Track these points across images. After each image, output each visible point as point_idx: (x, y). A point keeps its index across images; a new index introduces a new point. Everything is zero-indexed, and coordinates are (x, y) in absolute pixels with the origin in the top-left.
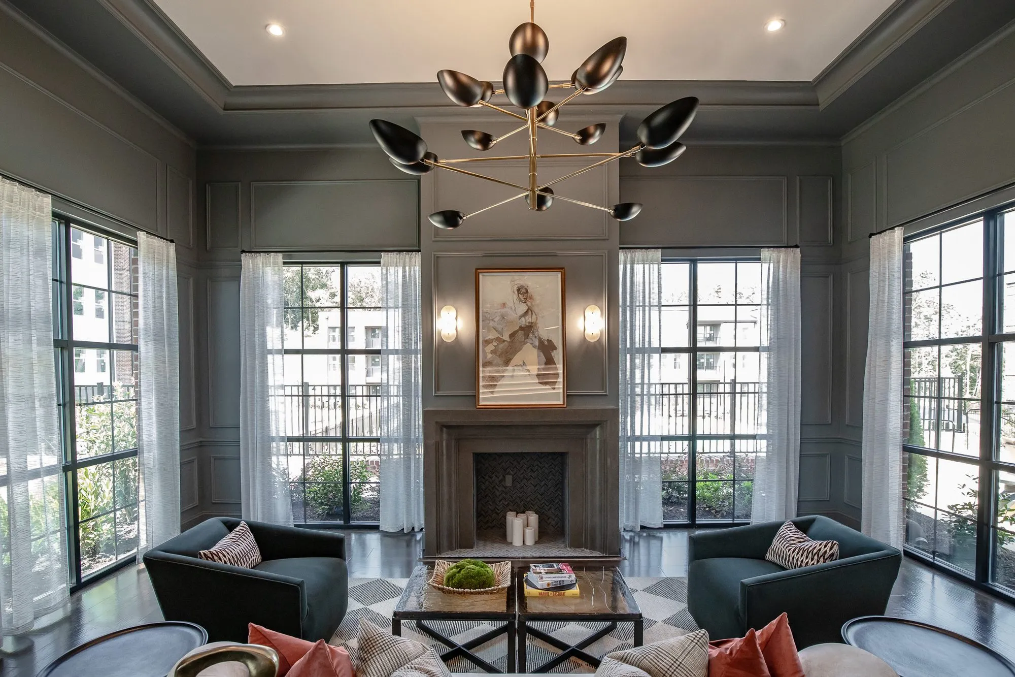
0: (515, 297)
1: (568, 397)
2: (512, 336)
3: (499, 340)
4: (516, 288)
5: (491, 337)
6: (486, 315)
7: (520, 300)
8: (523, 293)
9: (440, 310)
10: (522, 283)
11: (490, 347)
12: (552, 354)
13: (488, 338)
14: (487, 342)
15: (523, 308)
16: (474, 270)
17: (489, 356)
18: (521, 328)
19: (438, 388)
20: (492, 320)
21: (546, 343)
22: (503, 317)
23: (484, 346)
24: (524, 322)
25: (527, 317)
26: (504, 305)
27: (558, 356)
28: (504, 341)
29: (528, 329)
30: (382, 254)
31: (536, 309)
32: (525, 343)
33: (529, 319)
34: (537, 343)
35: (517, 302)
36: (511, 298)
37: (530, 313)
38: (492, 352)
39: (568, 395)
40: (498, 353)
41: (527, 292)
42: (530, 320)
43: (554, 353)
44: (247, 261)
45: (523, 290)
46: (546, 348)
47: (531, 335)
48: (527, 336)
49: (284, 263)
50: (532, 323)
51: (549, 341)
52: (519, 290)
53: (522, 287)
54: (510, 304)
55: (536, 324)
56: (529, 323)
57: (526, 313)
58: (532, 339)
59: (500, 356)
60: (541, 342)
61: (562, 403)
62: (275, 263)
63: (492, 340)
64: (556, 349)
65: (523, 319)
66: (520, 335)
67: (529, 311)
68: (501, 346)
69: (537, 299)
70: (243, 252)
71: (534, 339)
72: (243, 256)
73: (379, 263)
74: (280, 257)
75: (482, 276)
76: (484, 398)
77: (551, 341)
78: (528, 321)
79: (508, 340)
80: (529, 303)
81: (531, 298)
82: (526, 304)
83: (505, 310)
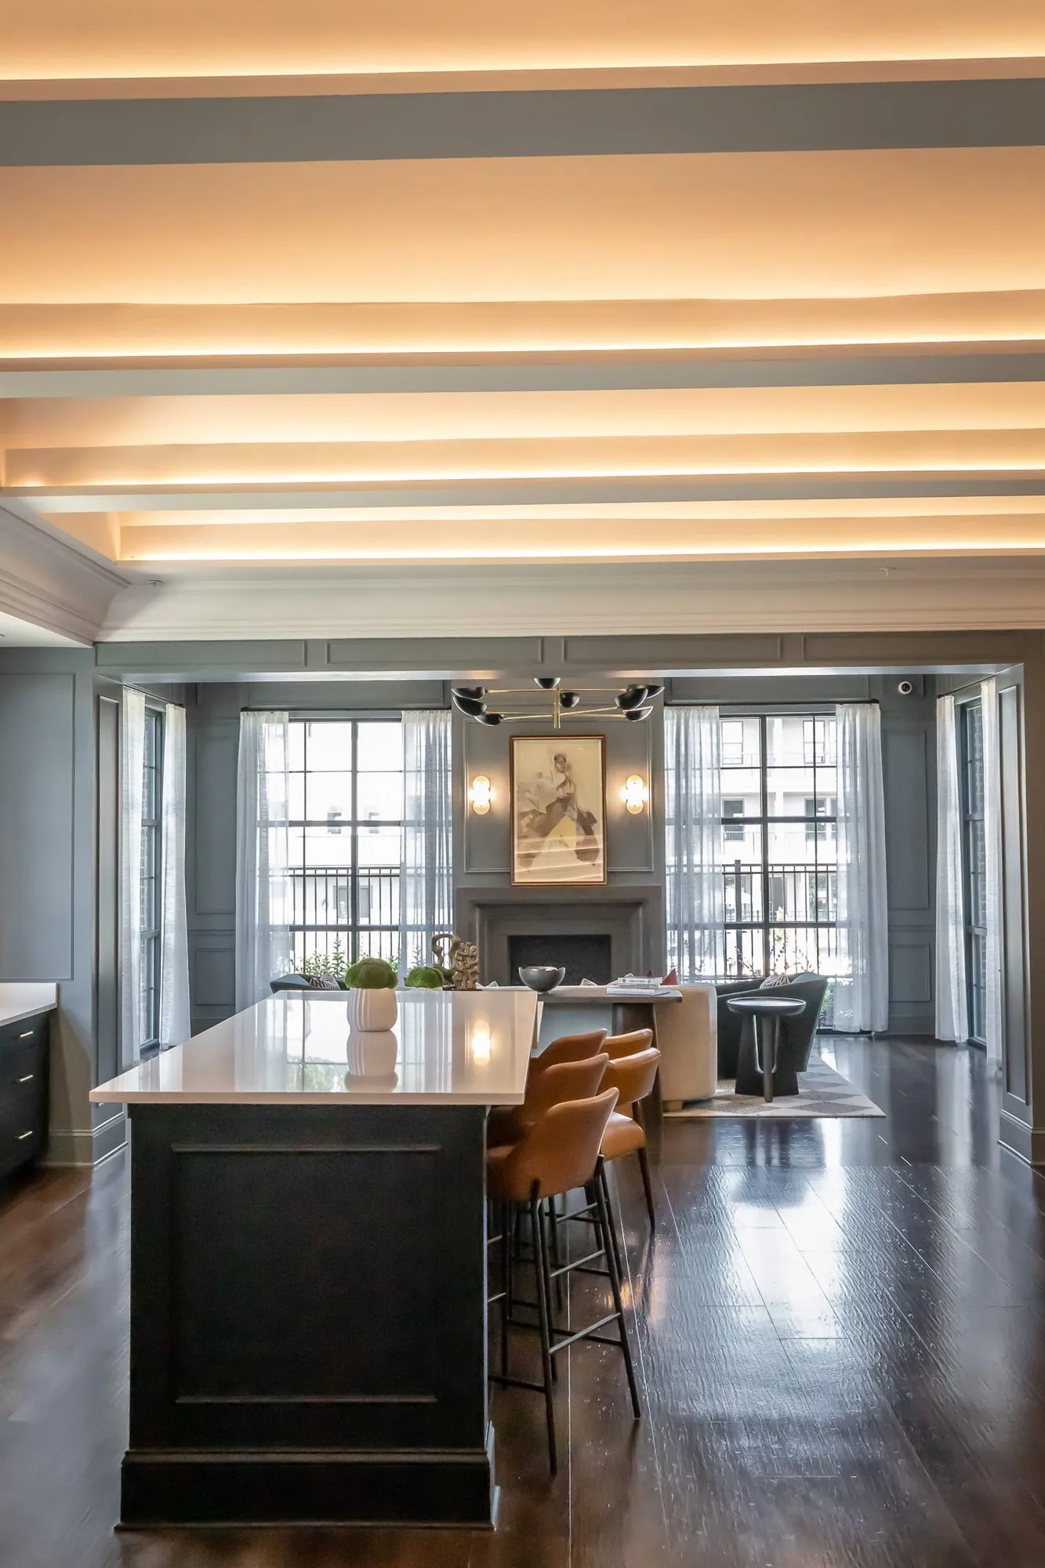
0: (553, 765)
1: (609, 874)
2: (549, 808)
3: (535, 812)
4: (552, 756)
5: (527, 809)
6: (522, 786)
7: (558, 770)
8: (560, 760)
9: (472, 781)
10: (559, 752)
11: (526, 820)
12: (591, 826)
13: (522, 811)
14: (523, 815)
15: (561, 778)
16: (508, 741)
17: (525, 830)
18: (559, 800)
19: (469, 866)
20: (528, 791)
21: (585, 815)
22: (539, 788)
23: (519, 819)
24: (561, 793)
25: (565, 788)
26: (540, 775)
27: (598, 828)
28: (541, 813)
29: (566, 802)
30: (403, 712)
31: (574, 780)
32: (562, 816)
33: (568, 789)
34: (576, 817)
35: (554, 771)
36: (547, 765)
37: (568, 783)
38: (528, 826)
39: (608, 872)
40: (534, 826)
41: (565, 760)
42: (568, 791)
43: (593, 826)
44: (247, 720)
46: (586, 823)
47: (569, 808)
48: (565, 808)
49: (291, 721)
50: (570, 794)
51: (589, 814)
52: (556, 759)
53: (560, 755)
54: (546, 774)
55: (574, 795)
56: (567, 794)
57: (564, 784)
58: (570, 812)
59: (536, 829)
60: (580, 814)
61: (602, 880)
62: (280, 721)
63: (528, 812)
64: (595, 821)
65: (561, 790)
66: (558, 808)
67: (566, 782)
68: (537, 819)
69: (575, 768)
70: (245, 709)
71: (572, 811)
72: (243, 715)
73: (399, 720)
74: (286, 715)
75: (516, 743)
76: (520, 876)
77: (591, 814)
78: (566, 792)
79: (545, 812)
80: (567, 773)
81: (569, 767)
82: (563, 774)
83: (542, 780)
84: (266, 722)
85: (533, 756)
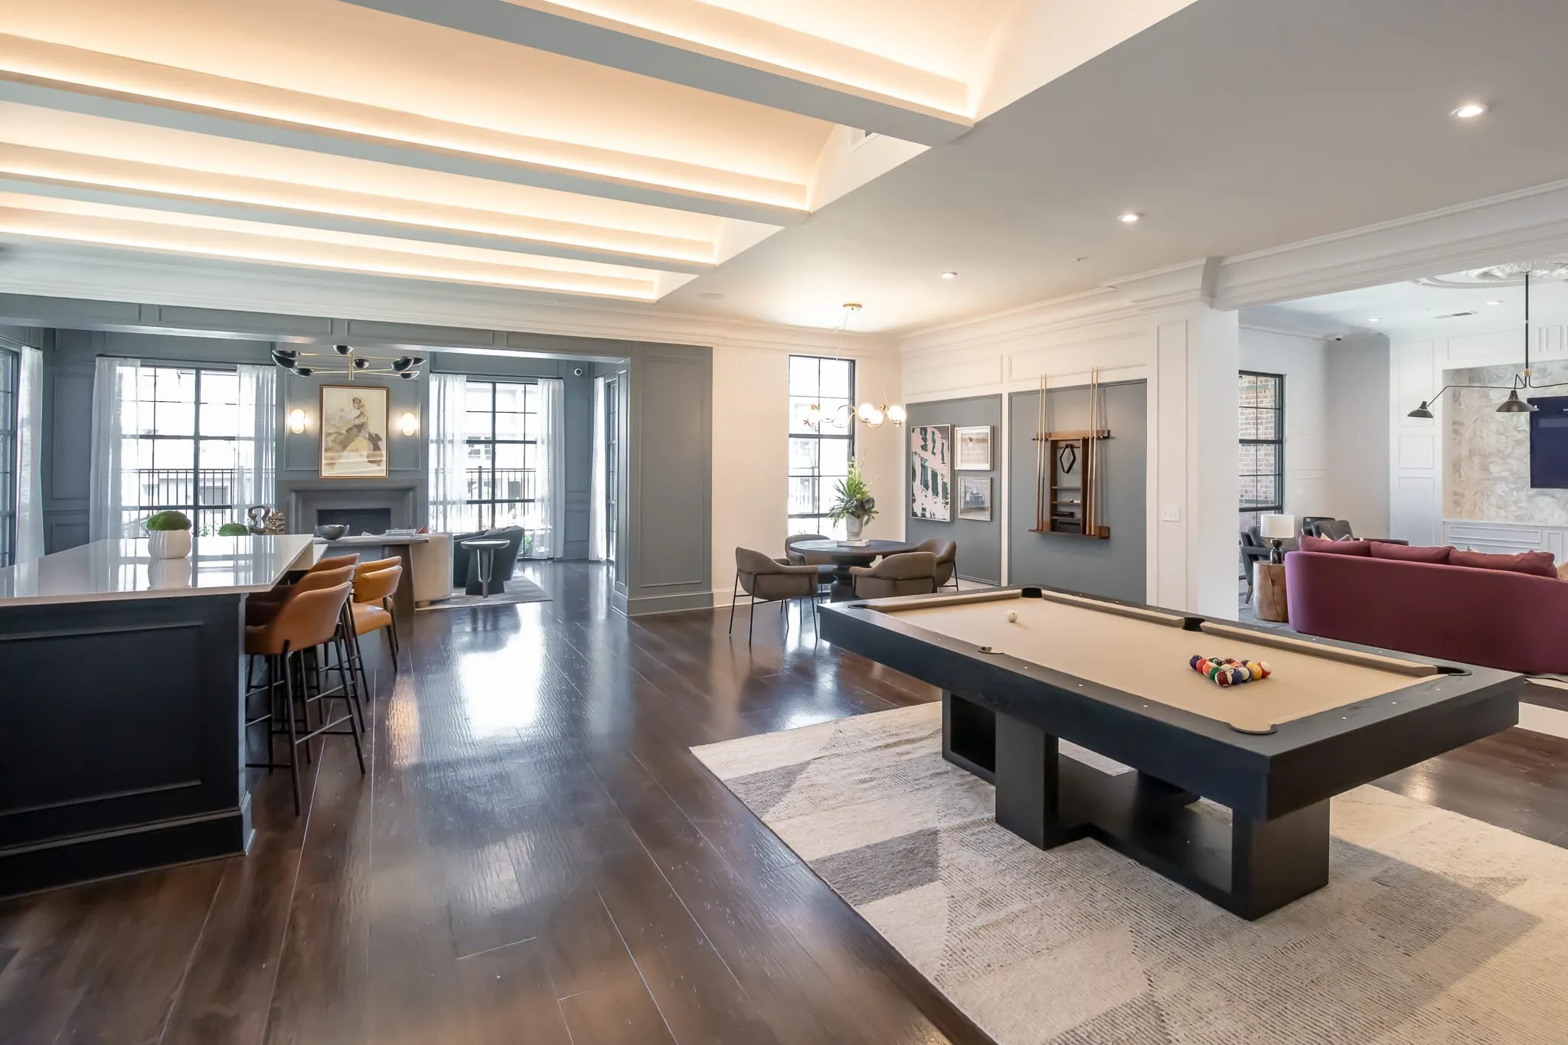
0: (351, 404)
1: (389, 471)
2: (348, 431)
3: (338, 433)
4: (351, 399)
5: (332, 431)
6: (328, 416)
7: (355, 407)
8: (357, 402)
9: (291, 409)
10: (356, 395)
11: (331, 438)
13: (329, 431)
14: (328, 435)
15: (358, 412)
16: (318, 386)
17: (330, 443)
18: (356, 426)
19: (288, 465)
20: (333, 420)
21: (374, 436)
22: (341, 418)
23: (326, 438)
24: (357, 422)
26: (342, 410)
27: (383, 444)
28: (342, 434)
29: (360, 427)
30: (238, 365)
31: (366, 414)
32: (357, 436)
33: (361, 420)
34: (367, 436)
35: (351, 406)
37: (362, 416)
38: (333, 441)
40: (337, 442)
41: (360, 401)
43: (379, 442)
44: (102, 362)
45: (358, 401)
46: (374, 440)
47: (362, 431)
48: (360, 431)
49: (142, 366)
50: (364, 423)
51: (376, 435)
52: (354, 400)
53: (357, 398)
54: (347, 409)
55: (366, 423)
56: (361, 422)
57: (359, 416)
58: (363, 433)
59: (338, 444)
60: (370, 435)
61: (385, 476)
62: (132, 365)
63: (333, 433)
64: (381, 440)
65: (357, 419)
66: (355, 430)
67: (361, 414)
68: (339, 437)
69: (368, 407)
70: (97, 355)
71: (365, 433)
72: (97, 359)
73: (235, 371)
74: (139, 362)
75: (324, 389)
76: (326, 472)
77: (378, 435)
79: (345, 433)
80: (362, 410)
81: (363, 406)
82: (359, 410)
83: (343, 414)
84: (120, 366)
85: (337, 399)
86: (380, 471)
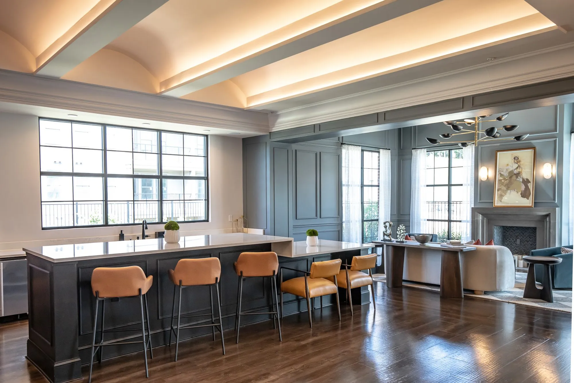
0: (513, 161)
2: (510, 177)
3: (504, 179)
4: (513, 157)
5: (502, 178)
6: (500, 169)
7: (515, 163)
8: (516, 159)
9: (481, 167)
10: (516, 155)
11: (501, 183)
12: (528, 185)
13: (500, 179)
15: (516, 165)
16: (495, 151)
18: (515, 174)
19: (480, 199)
20: (503, 171)
21: (526, 180)
22: (507, 170)
23: (498, 182)
24: (516, 172)
25: (517, 170)
26: (508, 165)
27: (531, 185)
28: (507, 180)
29: (518, 175)
31: (521, 166)
32: (516, 181)
33: (518, 170)
34: (521, 180)
37: (519, 168)
39: (534, 202)
40: (504, 185)
41: (518, 159)
42: (519, 171)
43: (529, 185)
44: (414, 152)
45: (517, 158)
46: (525, 182)
47: (519, 177)
48: (517, 177)
49: (428, 151)
50: (520, 172)
51: (527, 179)
52: (514, 158)
53: (516, 157)
54: (510, 164)
55: (521, 172)
56: (518, 172)
57: (517, 168)
58: (519, 179)
59: (505, 186)
60: (523, 180)
61: (531, 205)
62: (424, 152)
64: (529, 182)
65: (516, 170)
66: (514, 177)
67: (519, 166)
68: (506, 182)
70: (413, 149)
71: (520, 178)
74: (426, 150)
75: (498, 153)
76: (497, 203)
77: (528, 179)
78: (518, 171)
79: (509, 179)
80: (519, 164)
81: (520, 161)
82: (517, 164)
83: (508, 167)
86: (528, 202)
